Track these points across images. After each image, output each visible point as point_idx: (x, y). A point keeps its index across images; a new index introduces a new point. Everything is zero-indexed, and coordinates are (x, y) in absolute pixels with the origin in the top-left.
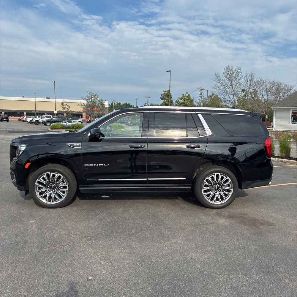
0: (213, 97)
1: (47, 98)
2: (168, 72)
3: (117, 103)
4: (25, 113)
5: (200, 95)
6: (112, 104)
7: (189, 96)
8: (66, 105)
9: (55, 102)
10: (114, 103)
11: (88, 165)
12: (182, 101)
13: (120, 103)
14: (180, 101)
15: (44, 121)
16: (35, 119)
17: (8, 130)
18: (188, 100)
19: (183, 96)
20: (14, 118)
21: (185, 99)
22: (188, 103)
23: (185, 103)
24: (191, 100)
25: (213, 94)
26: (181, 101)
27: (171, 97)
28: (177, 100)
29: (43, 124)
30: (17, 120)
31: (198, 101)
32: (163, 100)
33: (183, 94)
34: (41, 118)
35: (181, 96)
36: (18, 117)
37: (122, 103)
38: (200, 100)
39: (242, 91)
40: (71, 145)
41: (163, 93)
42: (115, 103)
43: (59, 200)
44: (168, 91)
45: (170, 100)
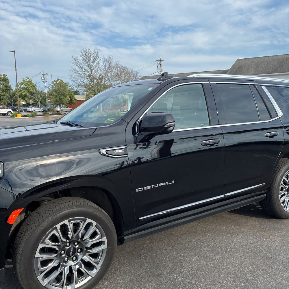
0: (58, 82)
2: (11, 52)
5: (43, 80)
7: (30, 81)
11: (142, 188)
12: (23, 86)
14: (21, 87)
18: (30, 86)
19: (24, 81)
21: (27, 84)
22: (30, 89)
23: (26, 88)
24: (33, 86)
25: (58, 79)
27: (9, 82)
31: (49, 86)
33: (24, 79)
35: (21, 81)
38: (50, 85)
40: (109, 152)
43: (89, 275)
44: (4, 75)
45: (7, 85)
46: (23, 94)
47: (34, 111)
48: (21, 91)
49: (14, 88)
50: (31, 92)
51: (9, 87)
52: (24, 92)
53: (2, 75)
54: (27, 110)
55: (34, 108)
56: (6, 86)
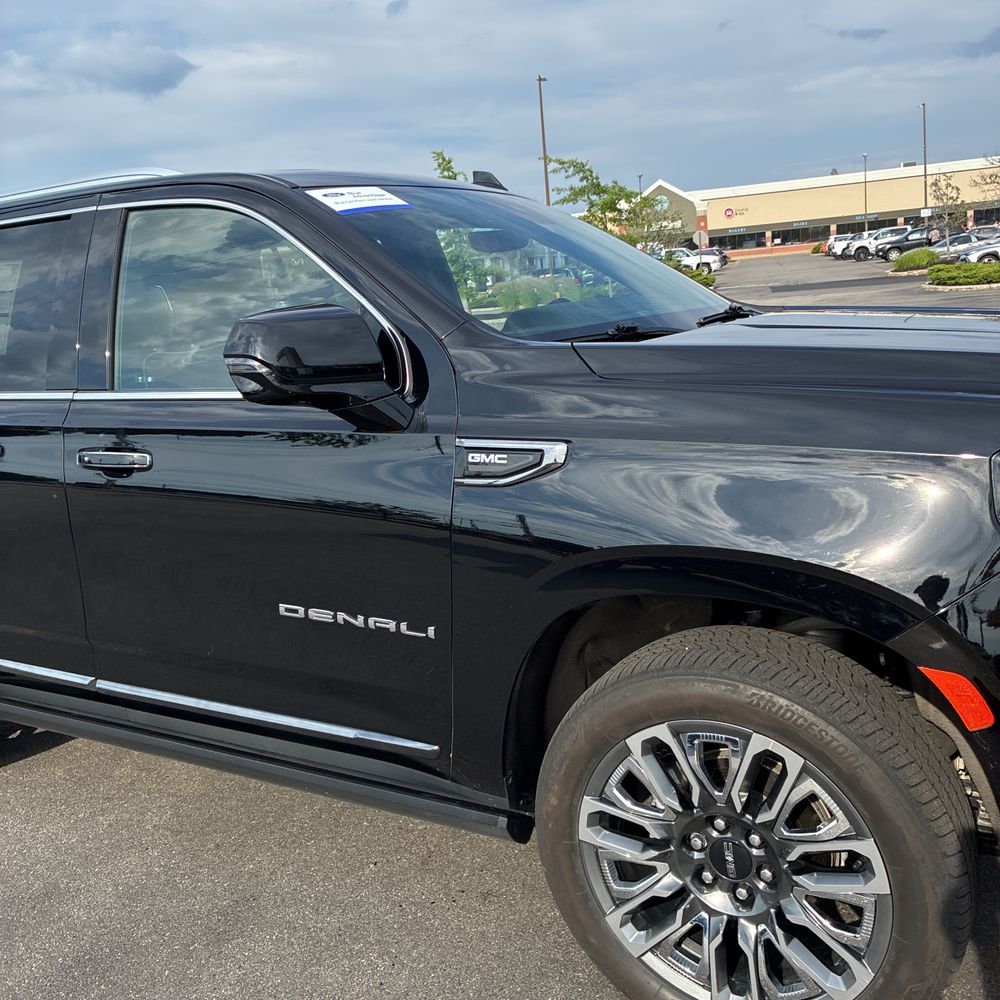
1: (905, 165)
4: (833, 228)
8: (948, 185)
9: (925, 176)
15: (880, 247)
16: (857, 244)
17: (770, 284)
20: (799, 248)
29: (879, 256)
30: (809, 251)
34: (876, 239)
36: (813, 241)
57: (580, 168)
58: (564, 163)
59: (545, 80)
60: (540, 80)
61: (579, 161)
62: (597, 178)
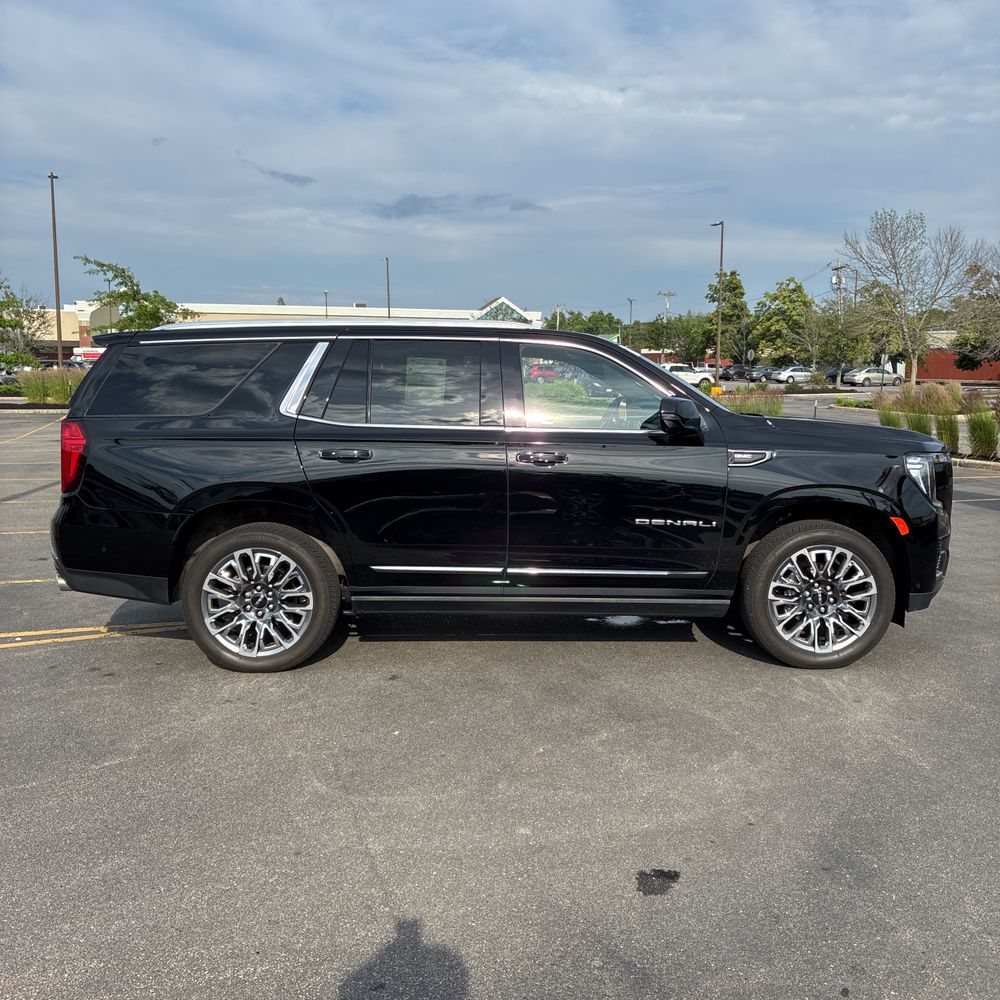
0: (875, 292)
3: (572, 313)
5: (836, 287)
6: (554, 317)
7: (798, 289)
10: (562, 315)
12: (778, 305)
13: (580, 314)
14: (770, 307)
18: (797, 304)
19: (780, 289)
21: (786, 299)
22: (794, 313)
23: (785, 311)
24: (805, 303)
25: (875, 284)
26: (773, 307)
27: (743, 294)
28: (759, 304)
32: (716, 303)
33: (781, 284)
35: (773, 291)
37: (586, 314)
39: (967, 272)
41: (715, 282)
42: (564, 312)
44: (733, 273)
45: (738, 301)
46: (773, 328)
47: (791, 381)
48: (769, 320)
49: (752, 309)
50: (796, 323)
51: (743, 308)
52: (778, 321)
53: (729, 274)
54: (773, 377)
55: (792, 371)
56: (735, 306)
57: (121, 274)
58: (103, 265)
59: (56, 177)
60: (52, 177)
61: (120, 266)
62: (138, 286)
